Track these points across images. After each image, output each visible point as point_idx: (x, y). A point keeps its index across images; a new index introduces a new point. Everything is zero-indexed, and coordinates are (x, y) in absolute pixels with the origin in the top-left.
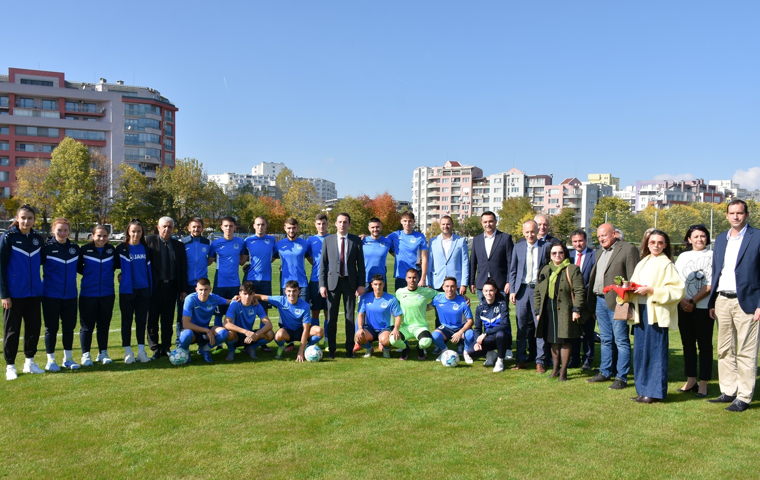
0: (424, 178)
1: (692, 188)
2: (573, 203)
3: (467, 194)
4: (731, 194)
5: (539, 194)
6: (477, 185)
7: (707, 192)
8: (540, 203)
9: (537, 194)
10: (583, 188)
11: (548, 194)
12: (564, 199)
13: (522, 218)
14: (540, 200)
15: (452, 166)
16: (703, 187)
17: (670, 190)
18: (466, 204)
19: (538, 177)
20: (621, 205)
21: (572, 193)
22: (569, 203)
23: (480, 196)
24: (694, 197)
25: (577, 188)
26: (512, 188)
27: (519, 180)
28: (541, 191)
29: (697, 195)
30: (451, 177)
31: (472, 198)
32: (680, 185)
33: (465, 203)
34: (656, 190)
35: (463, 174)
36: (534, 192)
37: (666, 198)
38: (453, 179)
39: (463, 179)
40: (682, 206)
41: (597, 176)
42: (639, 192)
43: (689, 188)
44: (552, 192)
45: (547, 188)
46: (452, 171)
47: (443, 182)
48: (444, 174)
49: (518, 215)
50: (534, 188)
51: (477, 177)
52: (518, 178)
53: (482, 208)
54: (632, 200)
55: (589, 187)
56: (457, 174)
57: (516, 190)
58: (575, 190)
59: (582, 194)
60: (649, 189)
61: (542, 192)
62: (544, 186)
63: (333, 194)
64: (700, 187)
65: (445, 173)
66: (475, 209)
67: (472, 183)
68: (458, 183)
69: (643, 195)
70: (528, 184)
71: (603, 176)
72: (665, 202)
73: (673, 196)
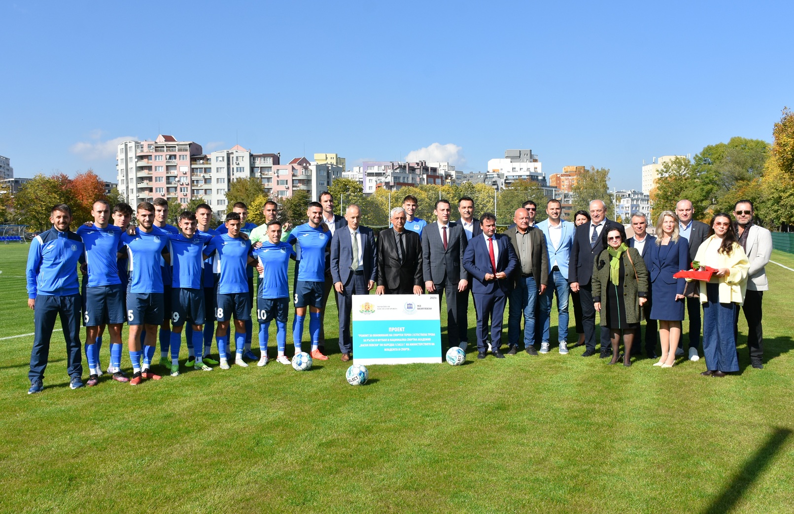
0: (132, 154)
1: (416, 170)
2: (303, 184)
3: (186, 174)
4: (450, 176)
5: (266, 175)
6: (196, 164)
7: (429, 174)
8: (268, 185)
9: (264, 174)
10: (313, 168)
11: (276, 174)
12: (293, 180)
13: (254, 202)
14: (268, 182)
15: (165, 141)
16: (426, 169)
17: (396, 171)
18: (185, 186)
19: (265, 156)
20: (354, 187)
21: (301, 174)
22: (299, 185)
23: (200, 176)
24: (418, 179)
25: (306, 168)
26: (237, 168)
27: (244, 159)
28: (268, 171)
29: (421, 176)
30: (165, 154)
31: (191, 179)
32: (405, 167)
33: (183, 185)
34: (382, 172)
35: (180, 150)
36: (261, 172)
37: (392, 180)
38: (168, 157)
39: (180, 156)
40: (411, 188)
41: (323, 156)
42: (366, 174)
43: (413, 170)
44: (281, 172)
45: (275, 168)
46: (167, 147)
47: (156, 159)
48: (156, 151)
49: (248, 198)
50: (261, 167)
51: (196, 154)
52: (243, 157)
53: (204, 191)
54: (359, 181)
55: (319, 167)
56: (172, 151)
57: (241, 170)
58: (304, 170)
59: (311, 175)
60: (375, 170)
61: (270, 173)
62: (272, 165)
63: (7, 172)
64: (423, 169)
65: (158, 148)
66: (195, 191)
67: (191, 162)
68: (174, 160)
69: (370, 176)
70: (254, 163)
71: (329, 156)
72: (392, 184)
73: (399, 178)
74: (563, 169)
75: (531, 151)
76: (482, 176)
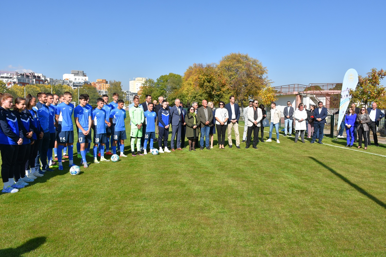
1: (30, 77)
4: (47, 80)
7: (37, 79)
16: (35, 77)
17: (18, 77)
24: (31, 81)
32: (24, 75)
34: (9, 76)
37: (17, 81)
43: (28, 77)
60: (5, 75)
64: (33, 76)
69: (2, 78)
72: (17, 82)
73: (21, 80)
74: (97, 80)
75: (83, 71)
76: (62, 81)
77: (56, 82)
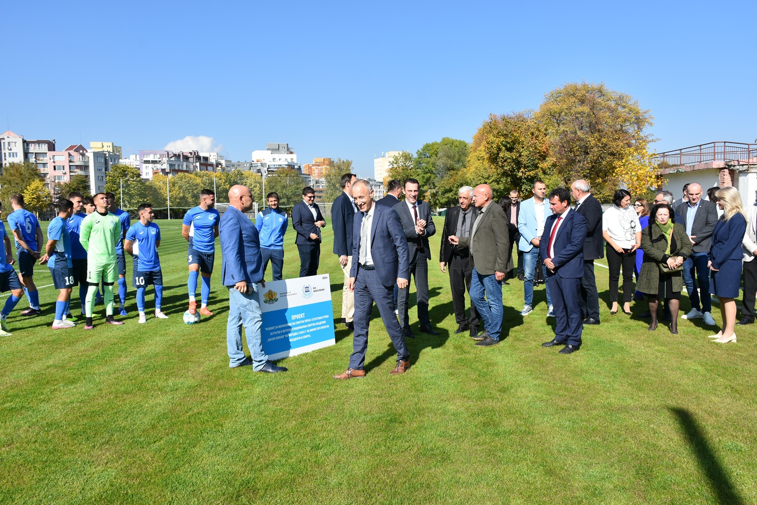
1: (190, 159)
2: (81, 170)
4: (220, 164)
5: (42, 160)
7: (202, 162)
8: (44, 170)
9: (39, 160)
11: (52, 160)
12: (70, 166)
13: (29, 186)
14: (44, 167)
16: (198, 158)
17: (171, 159)
19: (39, 142)
20: (133, 173)
21: (78, 160)
22: (76, 170)
24: (192, 167)
25: (83, 155)
26: (10, 153)
27: (17, 144)
28: (43, 157)
29: (194, 164)
32: (179, 155)
34: (158, 160)
36: (35, 158)
37: (168, 167)
40: (186, 174)
41: (99, 144)
42: (143, 161)
43: (187, 159)
44: (56, 158)
45: (50, 154)
49: (23, 182)
50: (35, 153)
52: (15, 143)
54: (136, 168)
55: (96, 155)
57: (14, 155)
58: (81, 157)
59: (89, 161)
60: (151, 158)
61: (45, 158)
62: (47, 151)
64: (196, 157)
69: (146, 163)
70: (28, 149)
71: (105, 144)
72: (168, 170)
73: (174, 165)
74: (314, 160)
75: (287, 144)
76: (248, 165)
77: (238, 167)
